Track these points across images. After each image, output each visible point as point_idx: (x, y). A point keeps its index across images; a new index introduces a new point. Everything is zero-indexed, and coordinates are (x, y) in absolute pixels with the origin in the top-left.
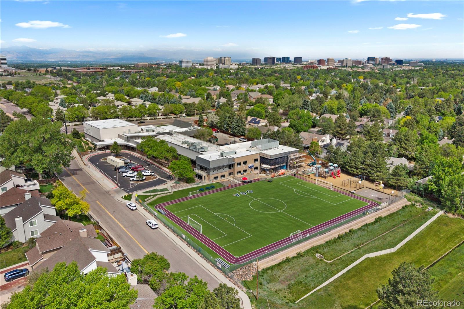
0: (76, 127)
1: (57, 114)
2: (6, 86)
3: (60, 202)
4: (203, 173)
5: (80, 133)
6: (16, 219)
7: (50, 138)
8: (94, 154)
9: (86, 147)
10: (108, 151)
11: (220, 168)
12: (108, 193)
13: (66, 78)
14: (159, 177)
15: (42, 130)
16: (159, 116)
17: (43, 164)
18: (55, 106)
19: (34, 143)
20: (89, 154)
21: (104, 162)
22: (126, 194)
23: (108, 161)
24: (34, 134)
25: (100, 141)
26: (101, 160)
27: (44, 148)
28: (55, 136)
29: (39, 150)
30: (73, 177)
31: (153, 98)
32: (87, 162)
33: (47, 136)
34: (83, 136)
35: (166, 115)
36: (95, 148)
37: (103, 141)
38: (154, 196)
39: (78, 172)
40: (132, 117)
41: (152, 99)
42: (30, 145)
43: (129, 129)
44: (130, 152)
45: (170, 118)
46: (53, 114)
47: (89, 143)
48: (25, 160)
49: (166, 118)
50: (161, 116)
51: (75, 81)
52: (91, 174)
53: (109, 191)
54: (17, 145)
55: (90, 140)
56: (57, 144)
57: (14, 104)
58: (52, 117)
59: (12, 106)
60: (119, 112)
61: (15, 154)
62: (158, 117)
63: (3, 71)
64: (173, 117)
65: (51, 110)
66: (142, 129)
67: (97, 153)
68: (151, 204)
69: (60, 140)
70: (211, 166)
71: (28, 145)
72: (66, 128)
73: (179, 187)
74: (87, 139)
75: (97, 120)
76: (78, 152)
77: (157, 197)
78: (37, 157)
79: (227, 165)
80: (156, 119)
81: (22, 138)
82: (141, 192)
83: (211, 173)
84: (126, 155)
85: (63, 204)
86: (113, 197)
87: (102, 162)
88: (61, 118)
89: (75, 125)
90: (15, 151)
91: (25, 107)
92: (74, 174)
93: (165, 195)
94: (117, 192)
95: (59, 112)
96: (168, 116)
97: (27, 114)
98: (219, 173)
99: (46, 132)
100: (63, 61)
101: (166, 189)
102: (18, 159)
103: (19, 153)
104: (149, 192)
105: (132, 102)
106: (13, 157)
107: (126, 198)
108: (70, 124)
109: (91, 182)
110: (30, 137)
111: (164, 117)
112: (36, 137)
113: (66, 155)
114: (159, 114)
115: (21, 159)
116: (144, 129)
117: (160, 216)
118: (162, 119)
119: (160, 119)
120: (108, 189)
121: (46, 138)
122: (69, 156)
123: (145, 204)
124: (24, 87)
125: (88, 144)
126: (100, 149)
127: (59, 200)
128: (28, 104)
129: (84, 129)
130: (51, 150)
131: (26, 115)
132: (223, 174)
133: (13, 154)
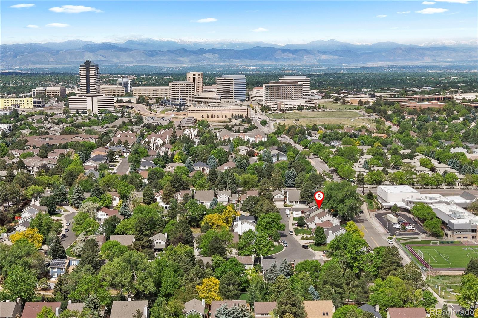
0: (371, 189)
1: (358, 176)
2: (310, 133)
3: (350, 229)
4: (449, 233)
5: (374, 195)
6: (329, 232)
7: (350, 195)
8: (380, 212)
9: (375, 206)
10: (390, 211)
11: (463, 230)
12: (379, 234)
13: (384, 117)
14: (417, 231)
15: (346, 189)
16: (458, 185)
17: (343, 210)
18: (358, 168)
19: (340, 197)
20: (376, 211)
21: (385, 218)
22: (390, 236)
23: (387, 217)
24: (341, 191)
25: (387, 203)
26: (383, 216)
27: (345, 201)
28: (352, 194)
29: (342, 201)
30: (361, 223)
31: (460, 165)
32: (372, 216)
33: (348, 194)
34: (376, 198)
35: (466, 185)
36: (382, 208)
37: (389, 203)
38: (407, 240)
39: (365, 221)
40: (428, 185)
41: (458, 166)
42: (338, 197)
43: (412, 195)
44: (407, 213)
45: (469, 189)
46: (355, 176)
47: (379, 204)
48: (334, 207)
49: (465, 189)
50: (461, 186)
51: (395, 123)
52: (373, 223)
53: (380, 234)
54: (331, 197)
55: (381, 202)
56: (353, 200)
57: (322, 160)
58: (354, 179)
59: (320, 162)
60: (415, 178)
61: (330, 202)
62: (455, 187)
63: (304, 102)
64: (473, 188)
65: (354, 172)
66: (426, 197)
67: (382, 211)
68: (403, 244)
69: (355, 197)
70: (455, 228)
71: (337, 198)
72: (364, 190)
73: (427, 238)
74: (378, 200)
75: (393, 185)
76: (368, 209)
77: (409, 241)
78: (340, 206)
79: (469, 229)
80: (454, 188)
81: (334, 193)
82: (399, 237)
83: (455, 233)
84: (402, 216)
85: (351, 230)
86: (381, 237)
87: (383, 218)
88: (361, 181)
89: (372, 188)
90: (330, 200)
91: (333, 166)
92: (361, 222)
93: (415, 241)
94: (385, 235)
95: (361, 175)
96: (468, 187)
97: (334, 173)
98: (462, 234)
99: (348, 191)
100: (392, 67)
101: (417, 238)
102: (331, 205)
103: (331, 202)
104: (406, 238)
105: (436, 168)
106: (328, 204)
107: (389, 238)
108: (369, 186)
109: (371, 228)
110: (338, 193)
111: (462, 187)
112: (342, 193)
113: (358, 207)
114: (458, 184)
115: (332, 205)
116: (428, 197)
117: (405, 249)
118: (461, 189)
119: (458, 189)
120: (380, 233)
121: (347, 195)
122: (359, 208)
123: (399, 242)
124: (331, 139)
125: (377, 204)
126: (385, 209)
127: (350, 228)
128: (336, 164)
129: (378, 192)
130: (349, 203)
131: (332, 173)
132: (465, 236)
133: (328, 202)
